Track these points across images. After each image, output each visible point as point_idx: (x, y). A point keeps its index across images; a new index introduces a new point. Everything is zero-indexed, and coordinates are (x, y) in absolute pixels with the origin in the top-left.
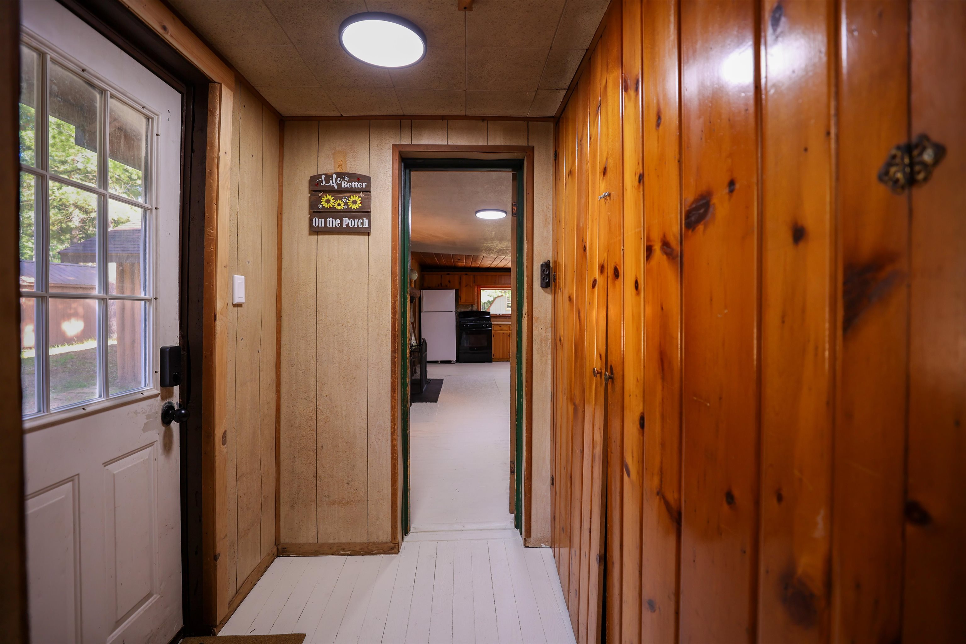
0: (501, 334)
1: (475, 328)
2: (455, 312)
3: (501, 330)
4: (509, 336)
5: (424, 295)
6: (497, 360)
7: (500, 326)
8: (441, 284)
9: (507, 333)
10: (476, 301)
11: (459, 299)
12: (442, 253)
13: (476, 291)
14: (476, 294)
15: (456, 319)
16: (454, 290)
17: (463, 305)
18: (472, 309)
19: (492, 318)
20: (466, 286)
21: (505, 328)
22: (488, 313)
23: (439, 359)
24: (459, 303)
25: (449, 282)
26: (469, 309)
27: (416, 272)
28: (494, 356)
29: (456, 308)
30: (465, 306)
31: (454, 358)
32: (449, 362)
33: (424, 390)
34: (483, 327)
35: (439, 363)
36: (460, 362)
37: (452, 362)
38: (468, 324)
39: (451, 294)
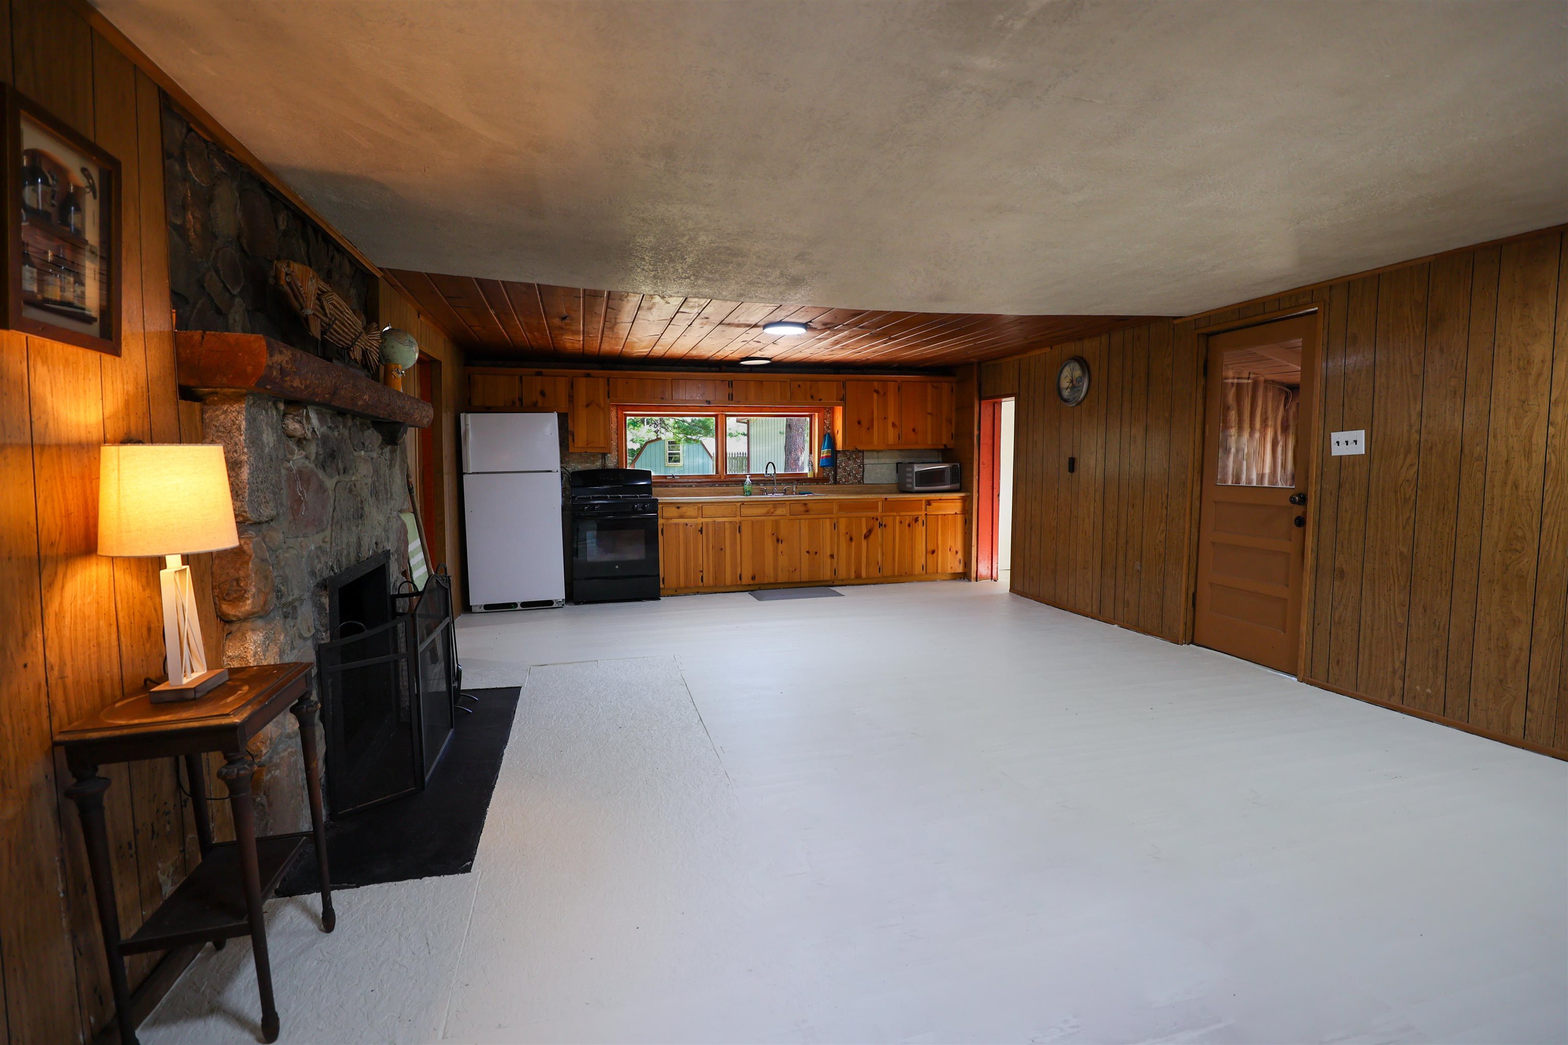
0: (681, 528)
1: (614, 514)
2: (559, 474)
3: (681, 517)
4: (701, 531)
5: (470, 427)
6: (673, 592)
7: (678, 506)
8: (521, 400)
9: (697, 524)
10: (614, 443)
11: (570, 437)
12: (505, 279)
13: (614, 419)
14: (614, 426)
15: (564, 490)
16: (555, 414)
17: (581, 454)
18: (604, 464)
19: (655, 486)
20: (587, 406)
21: (691, 511)
22: (646, 475)
23: (519, 600)
24: (571, 451)
25: (543, 394)
26: (598, 465)
27: (413, 339)
28: (663, 583)
29: (562, 462)
30: (589, 456)
31: (559, 594)
32: (547, 604)
33: (430, 779)
34: (635, 512)
35: (519, 607)
36: (577, 603)
37: (555, 605)
38: (596, 502)
39: (549, 424)
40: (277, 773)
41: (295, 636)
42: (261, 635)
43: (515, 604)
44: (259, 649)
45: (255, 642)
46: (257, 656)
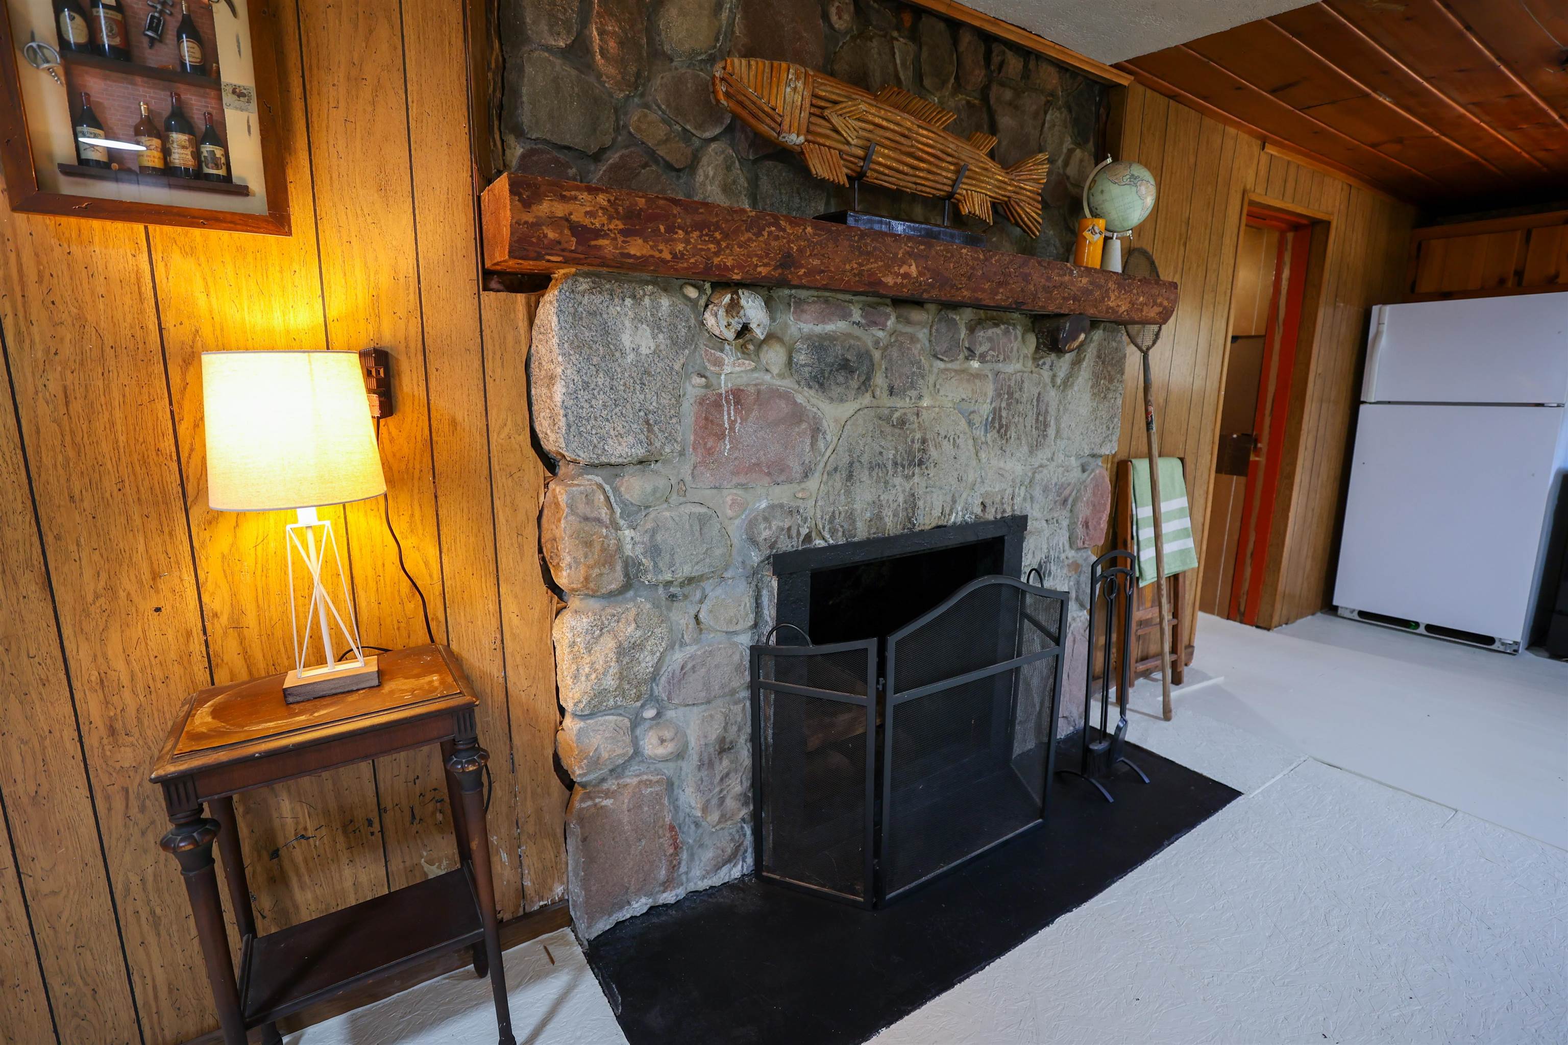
5: (1385, 328)
35: (1421, 630)
40: (608, 802)
41: (687, 628)
42: (584, 620)
43: (1417, 625)
44: (579, 640)
45: (572, 628)
46: (576, 648)
